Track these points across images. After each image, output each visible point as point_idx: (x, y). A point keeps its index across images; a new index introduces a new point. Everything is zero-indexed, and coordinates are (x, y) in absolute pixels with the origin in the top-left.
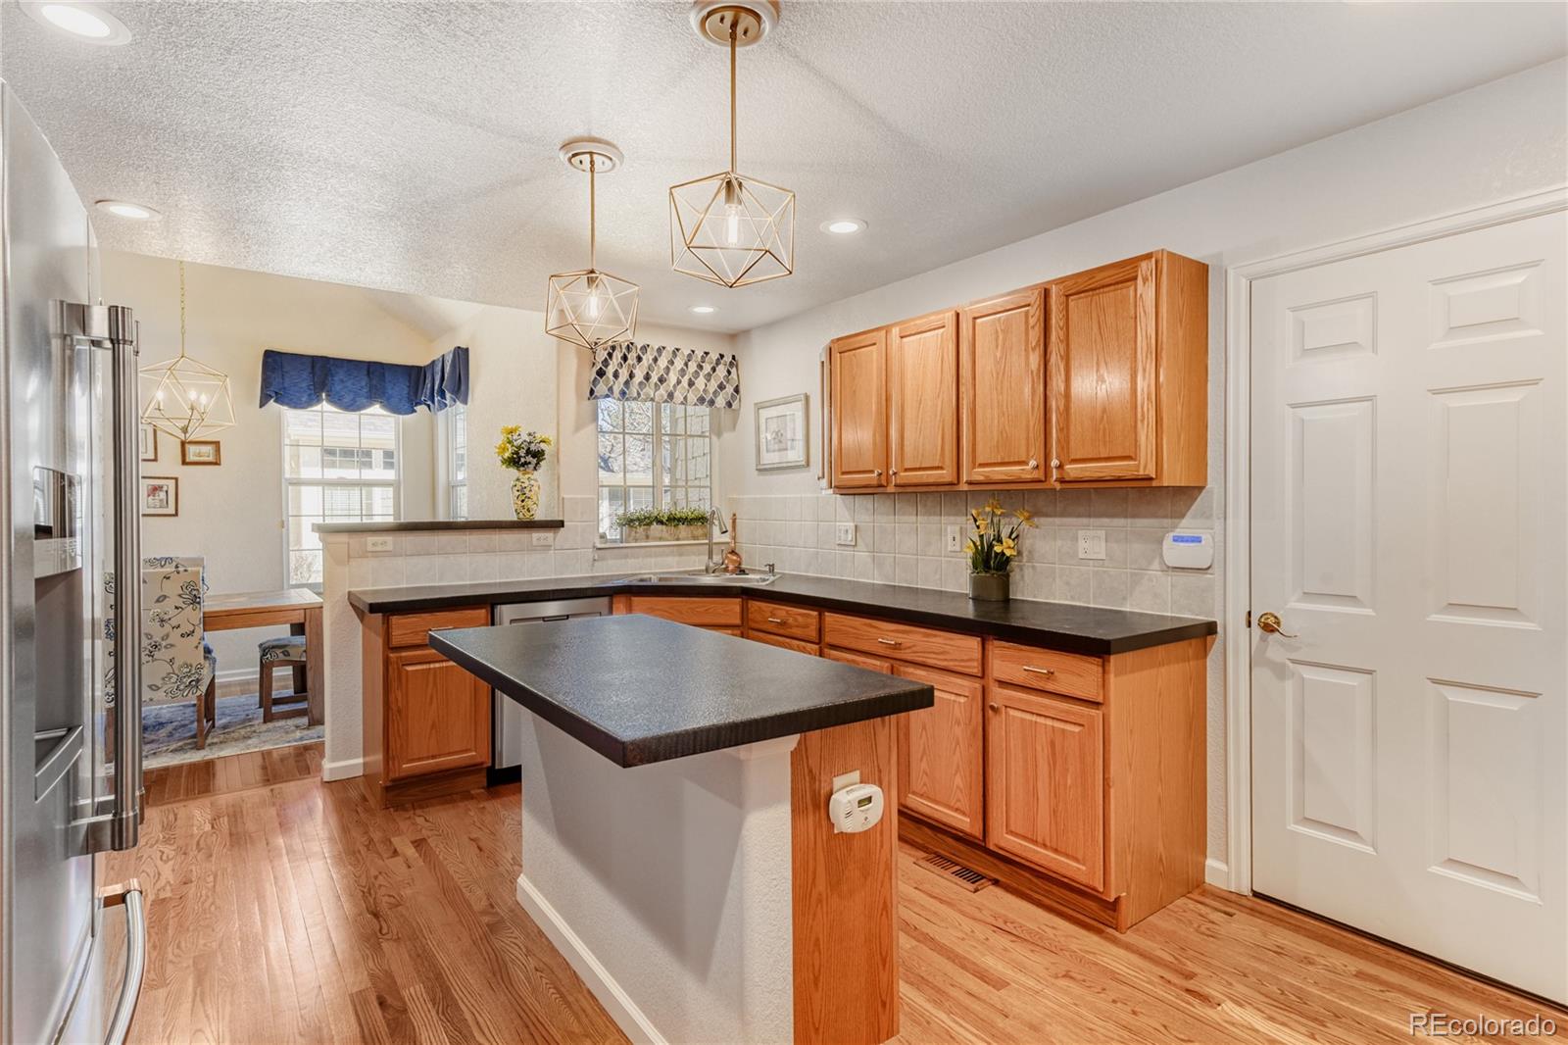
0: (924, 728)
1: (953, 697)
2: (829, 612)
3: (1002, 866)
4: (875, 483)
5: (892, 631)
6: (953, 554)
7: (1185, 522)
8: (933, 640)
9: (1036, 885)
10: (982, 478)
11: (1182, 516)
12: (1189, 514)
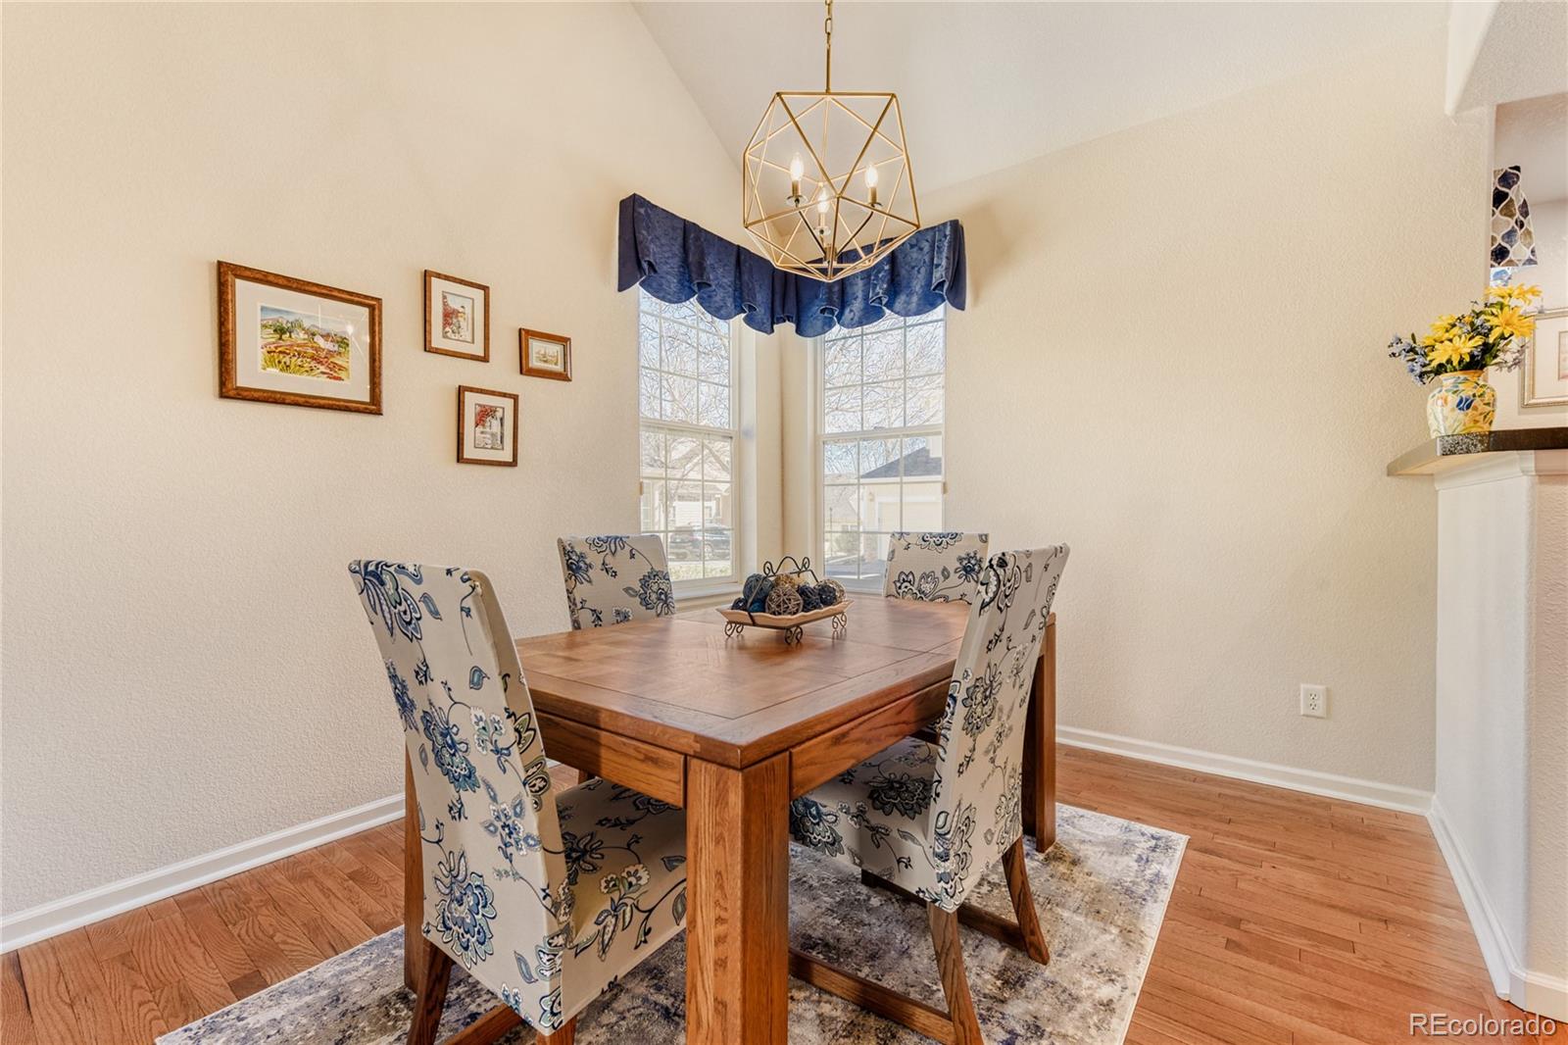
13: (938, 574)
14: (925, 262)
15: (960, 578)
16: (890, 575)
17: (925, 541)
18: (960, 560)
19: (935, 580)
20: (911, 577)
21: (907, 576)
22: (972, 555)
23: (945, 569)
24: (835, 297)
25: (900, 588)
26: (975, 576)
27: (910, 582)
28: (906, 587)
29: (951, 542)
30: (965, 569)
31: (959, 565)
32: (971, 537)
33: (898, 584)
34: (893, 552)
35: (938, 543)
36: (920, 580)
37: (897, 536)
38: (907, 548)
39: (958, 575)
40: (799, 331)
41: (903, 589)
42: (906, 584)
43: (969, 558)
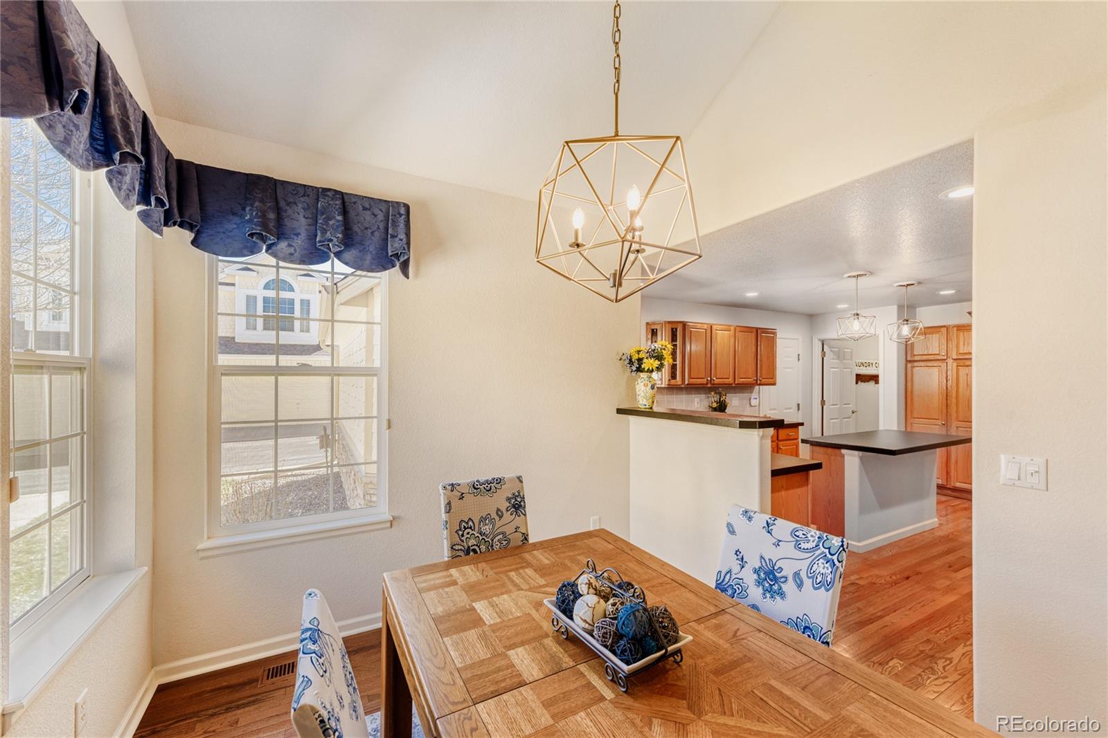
4: (705, 383)
10: (740, 382)
13: (494, 515)
14: (378, 228)
15: (511, 514)
16: (450, 526)
17: (477, 489)
18: (509, 499)
19: (492, 521)
20: (471, 523)
21: (467, 523)
22: (517, 494)
23: (498, 510)
24: (271, 225)
25: (463, 535)
26: (523, 511)
27: (471, 528)
28: (468, 533)
29: (497, 486)
30: (514, 506)
31: (509, 505)
32: (511, 480)
33: (460, 533)
34: (449, 503)
35: (488, 488)
36: (479, 524)
37: (450, 488)
38: (461, 498)
39: (510, 512)
40: (195, 243)
41: (466, 536)
42: (467, 531)
43: (515, 497)
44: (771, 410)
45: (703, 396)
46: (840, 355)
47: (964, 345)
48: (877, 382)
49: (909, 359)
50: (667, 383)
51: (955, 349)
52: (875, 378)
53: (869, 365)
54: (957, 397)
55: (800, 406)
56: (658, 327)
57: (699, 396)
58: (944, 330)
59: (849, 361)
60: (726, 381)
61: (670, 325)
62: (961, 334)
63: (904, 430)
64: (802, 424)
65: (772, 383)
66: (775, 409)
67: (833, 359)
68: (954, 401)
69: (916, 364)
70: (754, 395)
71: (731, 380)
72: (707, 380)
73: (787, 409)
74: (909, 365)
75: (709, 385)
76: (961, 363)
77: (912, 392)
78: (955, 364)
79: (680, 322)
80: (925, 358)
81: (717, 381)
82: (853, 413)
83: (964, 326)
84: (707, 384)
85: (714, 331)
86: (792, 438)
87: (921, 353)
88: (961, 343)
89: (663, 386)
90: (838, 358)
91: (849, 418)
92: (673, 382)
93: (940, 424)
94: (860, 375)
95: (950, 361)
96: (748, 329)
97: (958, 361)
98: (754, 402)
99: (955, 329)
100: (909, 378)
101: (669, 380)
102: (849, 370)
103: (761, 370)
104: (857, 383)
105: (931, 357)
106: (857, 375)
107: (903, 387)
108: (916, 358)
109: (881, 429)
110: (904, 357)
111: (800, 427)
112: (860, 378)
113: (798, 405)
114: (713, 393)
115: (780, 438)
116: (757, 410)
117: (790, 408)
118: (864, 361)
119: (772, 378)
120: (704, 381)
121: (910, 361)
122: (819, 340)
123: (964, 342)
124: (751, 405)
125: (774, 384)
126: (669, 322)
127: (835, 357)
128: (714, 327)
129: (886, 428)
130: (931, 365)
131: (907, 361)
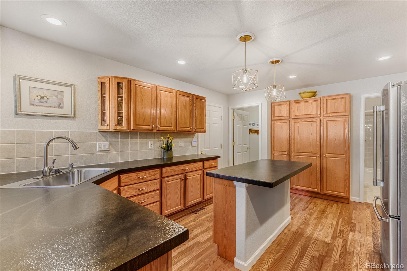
0: (192, 185)
1: (198, 176)
2: (163, 167)
3: (200, 205)
4: (151, 129)
5: (184, 166)
6: (151, 149)
7: (194, 139)
8: (193, 165)
9: (204, 203)
10: (181, 130)
11: (193, 138)
12: (194, 137)
44: (205, 148)
45: (156, 140)
46: (242, 118)
47: (297, 111)
48: (258, 133)
49: (272, 119)
50: (113, 128)
51: (293, 113)
52: (257, 132)
53: (255, 125)
54: (294, 139)
55: (222, 146)
56: (106, 81)
57: (152, 139)
58: (288, 103)
59: (246, 122)
60: (169, 128)
61: (116, 79)
62: (296, 104)
63: (270, 159)
64: (219, 157)
65: (203, 131)
66: (208, 148)
67: (238, 120)
68: (293, 141)
69: (276, 122)
70: (195, 139)
71: (173, 128)
72: (153, 127)
73: (214, 147)
74: (273, 122)
75: (155, 131)
76: (296, 120)
77: (274, 137)
78: (293, 121)
79: (126, 78)
80: (280, 118)
81: (161, 128)
82: (248, 149)
83: (297, 101)
84: (153, 130)
85: (158, 91)
86: (213, 166)
87: (278, 116)
88: (296, 110)
89: (111, 130)
90: (241, 120)
91: (246, 152)
92: (119, 127)
93: (286, 154)
94: (251, 129)
95: (291, 120)
96: (187, 95)
97: (295, 120)
98: (194, 144)
99: (293, 102)
100: (273, 129)
101: (116, 125)
102: (246, 126)
103: (195, 122)
104: (249, 134)
105: (282, 118)
106: (249, 129)
107: (270, 134)
108: (276, 118)
109: (260, 159)
110: (270, 119)
111: (218, 159)
112: (251, 131)
113: (221, 145)
114: (163, 138)
115: (205, 167)
116: (197, 148)
117: (217, 147)
118: (253, 123)
119: (204, 128)
120: (150, 128)
121: (273, 120)
122: (232, 109)
123: (297, 109)
124: (192, 146)
125: (205, 132)
126: (116, 77)
127: (239, 119)
128: (158, 88)
129: (262, 159)
130: (283, 122)
131: (272, 120)
